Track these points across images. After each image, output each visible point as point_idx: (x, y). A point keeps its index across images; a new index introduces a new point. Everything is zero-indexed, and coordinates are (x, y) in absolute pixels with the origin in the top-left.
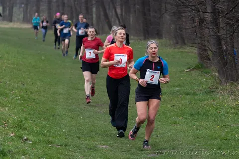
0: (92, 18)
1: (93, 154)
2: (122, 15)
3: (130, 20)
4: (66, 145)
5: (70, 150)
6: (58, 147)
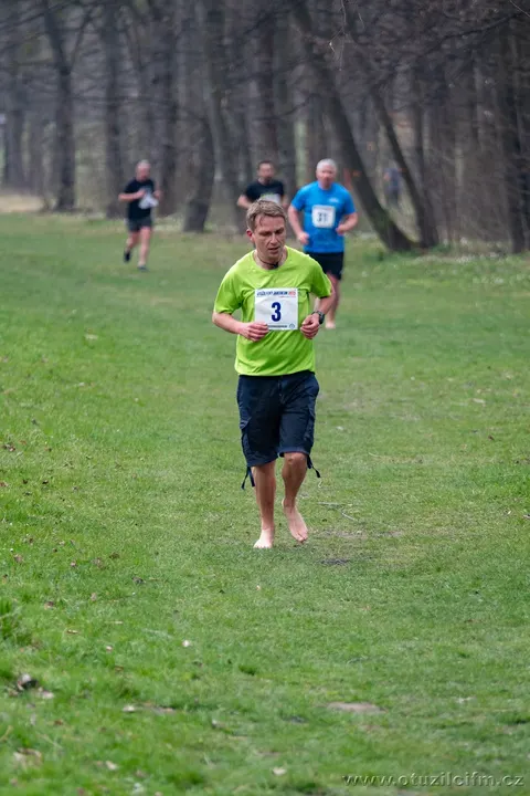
0: (293, 164)
1: (312, 742)
3: (452, 170)
4: (195, 707)
5: (214, 727)
6: (162, 713)
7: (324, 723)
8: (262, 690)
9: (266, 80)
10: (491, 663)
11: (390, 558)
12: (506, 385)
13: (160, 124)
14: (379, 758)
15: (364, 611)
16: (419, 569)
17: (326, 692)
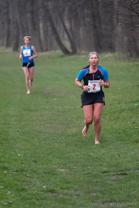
0: (40, 34)
1: (52, 179)
2: (71, 29)
4: (22, 171)
5: (27, 176)
6: (14, 173)
7: (54, 174)
8: (39, 166)
9: (32, 13)
10: (97, 158)
11: (69, 132)
13: (6, 25)
14: (70, 183)
17: (55, 166)
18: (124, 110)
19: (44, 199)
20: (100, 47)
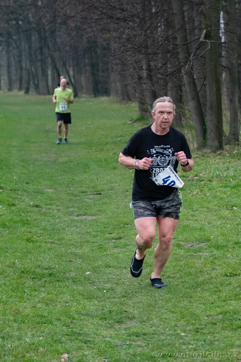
0: (48, 80)
2: (74, 76)
3: (81, 80)
4: (15, 190)
6: (8, 191)
7: (42, 193)
8: (30, 187)
9: (41, 61)
10: (79, 181)
11: (60, 160)
12: (90, 125)
13: (19, 71)
14: (53, 200)
15: (54, 171)
16: (66, 162)
17: (43, 187)
18: (108, 143)
19: (30, 212)
20: (98, 91)
